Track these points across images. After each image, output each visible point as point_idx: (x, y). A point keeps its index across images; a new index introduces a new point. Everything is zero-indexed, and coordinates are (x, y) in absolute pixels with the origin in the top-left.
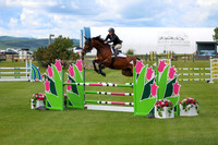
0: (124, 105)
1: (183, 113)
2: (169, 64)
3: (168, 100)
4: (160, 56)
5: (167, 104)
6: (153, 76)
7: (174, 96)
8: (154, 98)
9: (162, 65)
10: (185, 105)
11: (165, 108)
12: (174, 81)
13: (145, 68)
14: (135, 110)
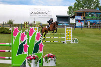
0: (4, 59)
1: (45, 64)
2: (37, 31)
3: (35, 55)
4: (31, 25)
5: (34, 58)
6: (26, 38)
7: (40, 52)
8: (25, 54)
9: (32, 31)
10: (47, 59)
11: (33, 61)
12: (40, 42)
13: (20, 33)
14: (12, 62)
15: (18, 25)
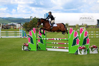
0: (64, 48)
1: (91, 52)
2: (84, 30)
3: (84, 46)
4: (80, 26)
5: (84, 48)
6: (77, 35)
7: (87, 44)
8: (78, 45)
9: (82, 30)
10: (92, 48)
11: (83, 50)
12: (87, 38)
13: (74, 31)
14: (69, 51)
15: (72, 26)
